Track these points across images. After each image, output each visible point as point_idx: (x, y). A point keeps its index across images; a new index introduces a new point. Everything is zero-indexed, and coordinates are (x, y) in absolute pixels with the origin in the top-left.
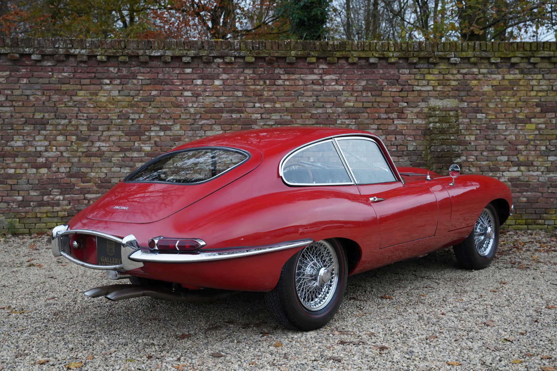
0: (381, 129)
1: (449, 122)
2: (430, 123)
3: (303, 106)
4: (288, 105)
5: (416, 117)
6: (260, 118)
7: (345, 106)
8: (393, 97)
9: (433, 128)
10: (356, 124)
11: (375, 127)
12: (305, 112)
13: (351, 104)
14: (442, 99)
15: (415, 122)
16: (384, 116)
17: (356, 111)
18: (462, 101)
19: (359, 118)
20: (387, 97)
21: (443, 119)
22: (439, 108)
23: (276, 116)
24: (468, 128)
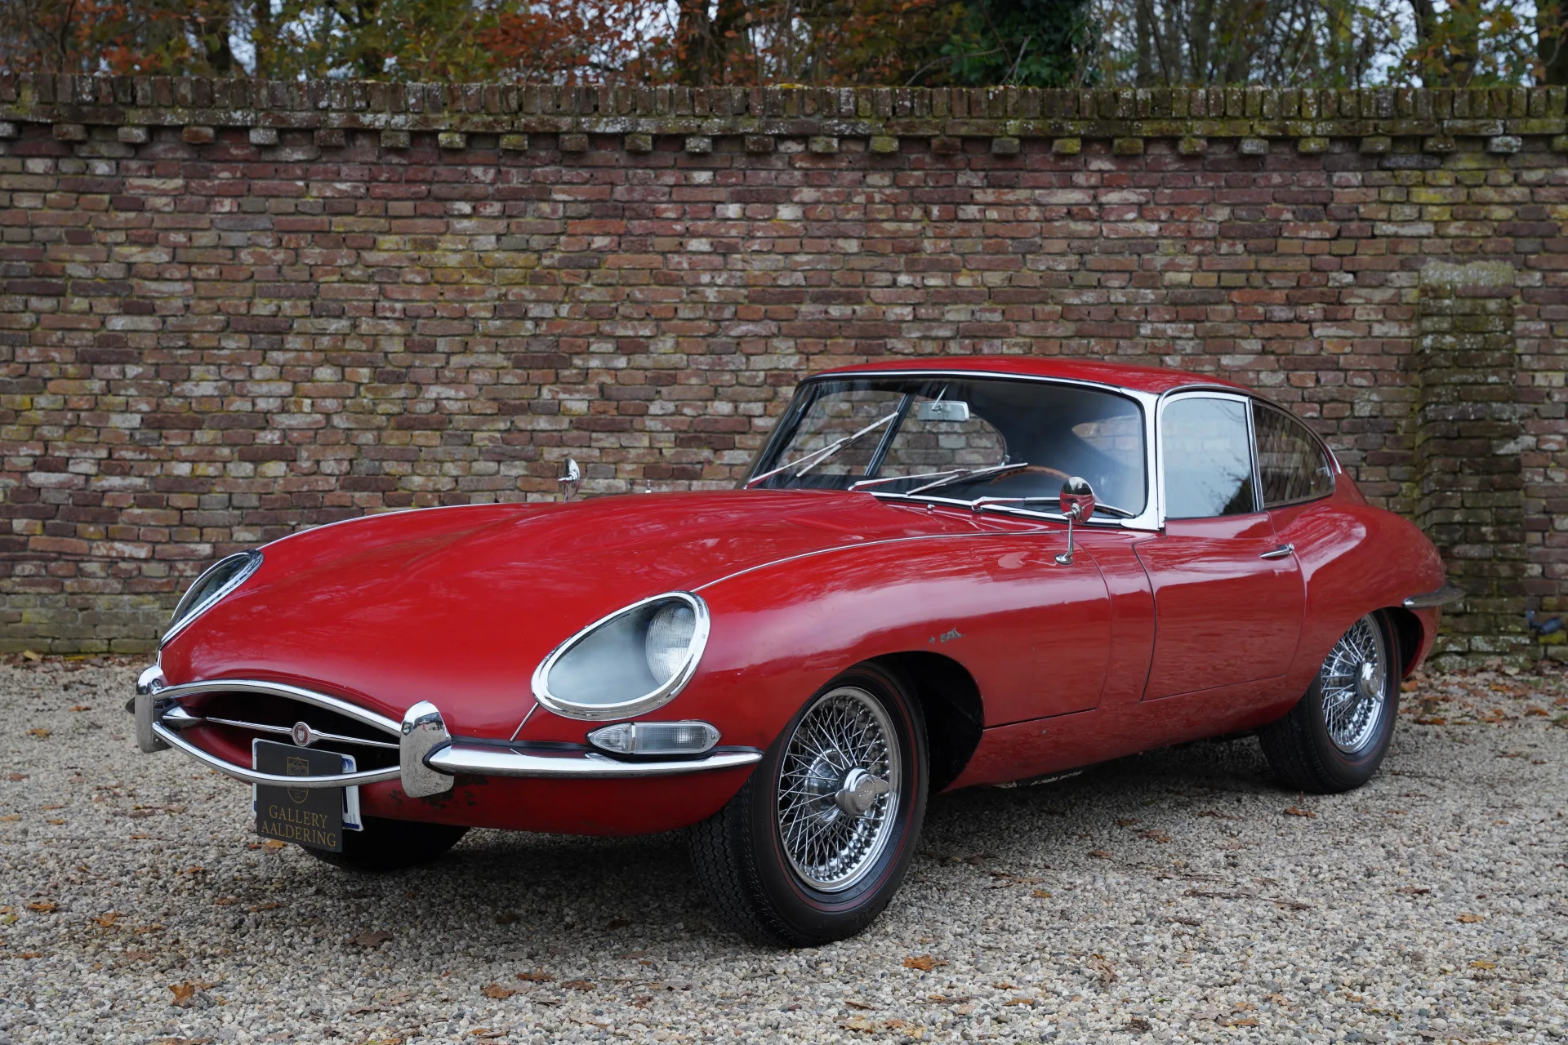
0: (1273, 353)
1: (1483, 333)
2: (1425, 334)
3: (1039, 283)
4: (994, 279)
5: (1380, 317)
6: (910, 318)
7: (1166, 283)
8: (1311, 255)
9: (1432, 348)
10: (1196, 336)
11: (1256, 345)
12: (1045, 303)
13: (1184, 277)
14: (1463, 263)
15: (1378, 330)
16: (1282, 313)
17: (1197, 297)
18: (1526, 267)
19: (1207, 319)
20: (1294, 255)
21: (1464, 323)
22: (1454, 289)
23: (958, 311)
24: (1543, 349)
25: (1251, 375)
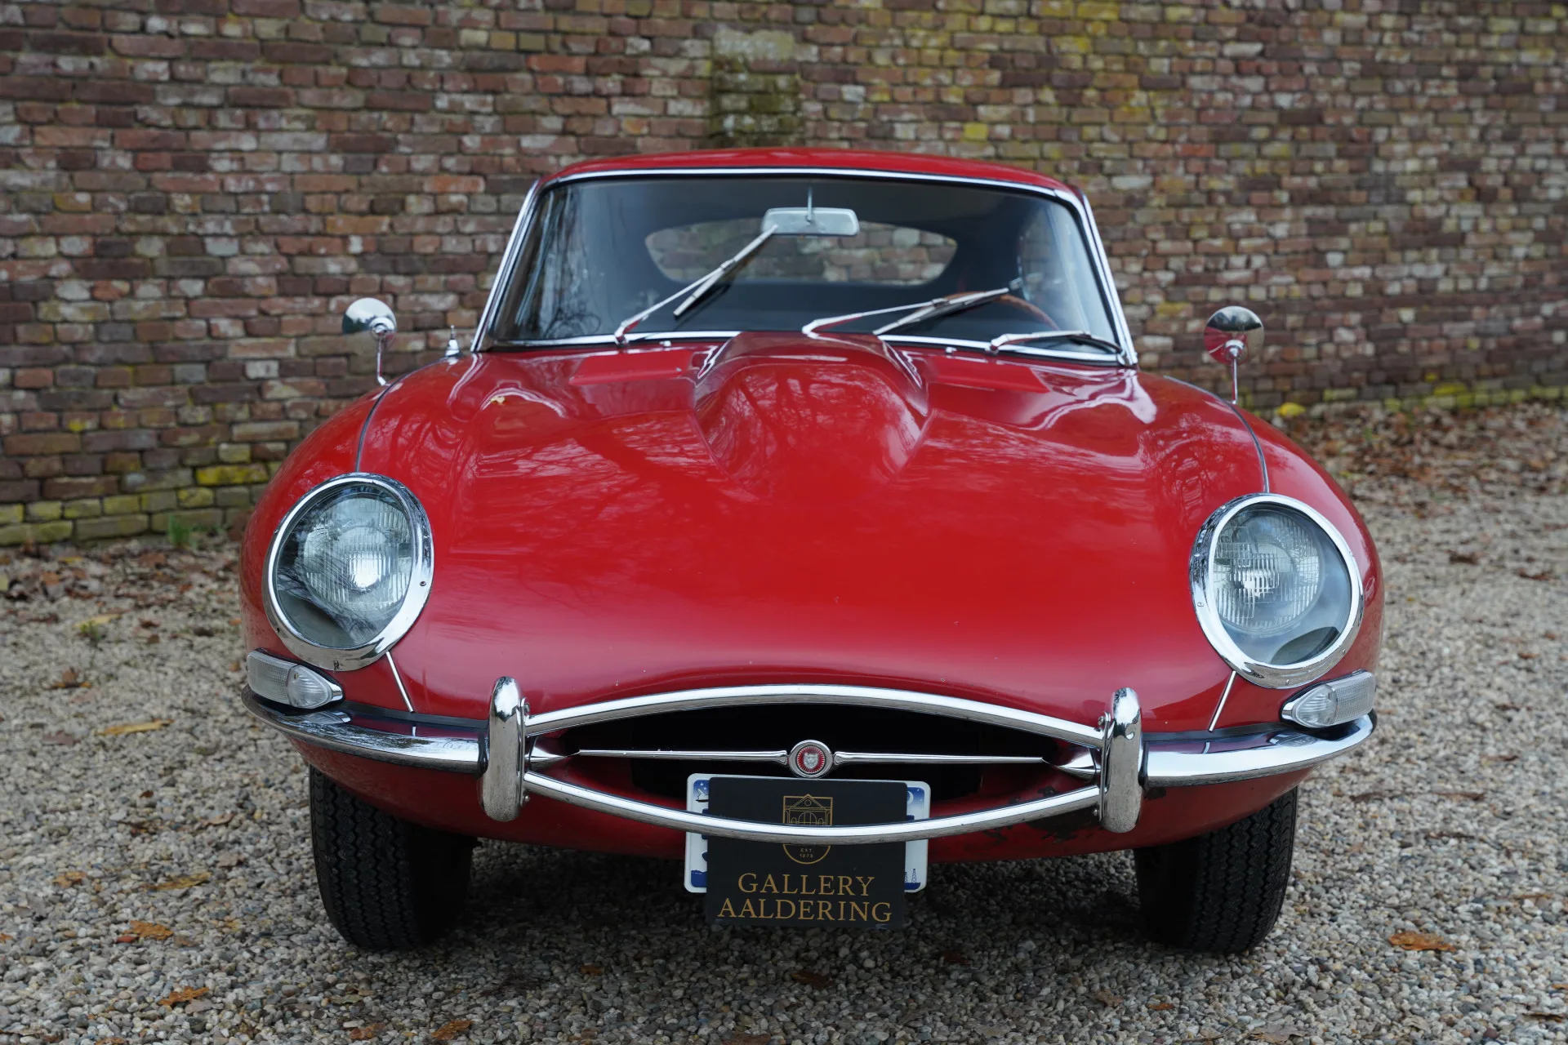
0: (573, 133)
1: (775, 113)
2: (726, 113)
3: (320, 36)
4: (268, 28)
5: (675, 92)
6: (165, 77)
7: (463, 42)
8: (608, 16)
9: (735, 131)
10: (495, 112)
11: (555, 123)
12: (327, 63)
13: (481, 37)
14: (749, 32)
15: (674, 107)
16: (581, 85)
17: (497, 62)
18: (805, 40)
19: (507, 91)
20: (591, 14)
21: (761, 102)
22: (746, 63)
23: (226, 70)
24: (820, 133)
25: (552, 160)
